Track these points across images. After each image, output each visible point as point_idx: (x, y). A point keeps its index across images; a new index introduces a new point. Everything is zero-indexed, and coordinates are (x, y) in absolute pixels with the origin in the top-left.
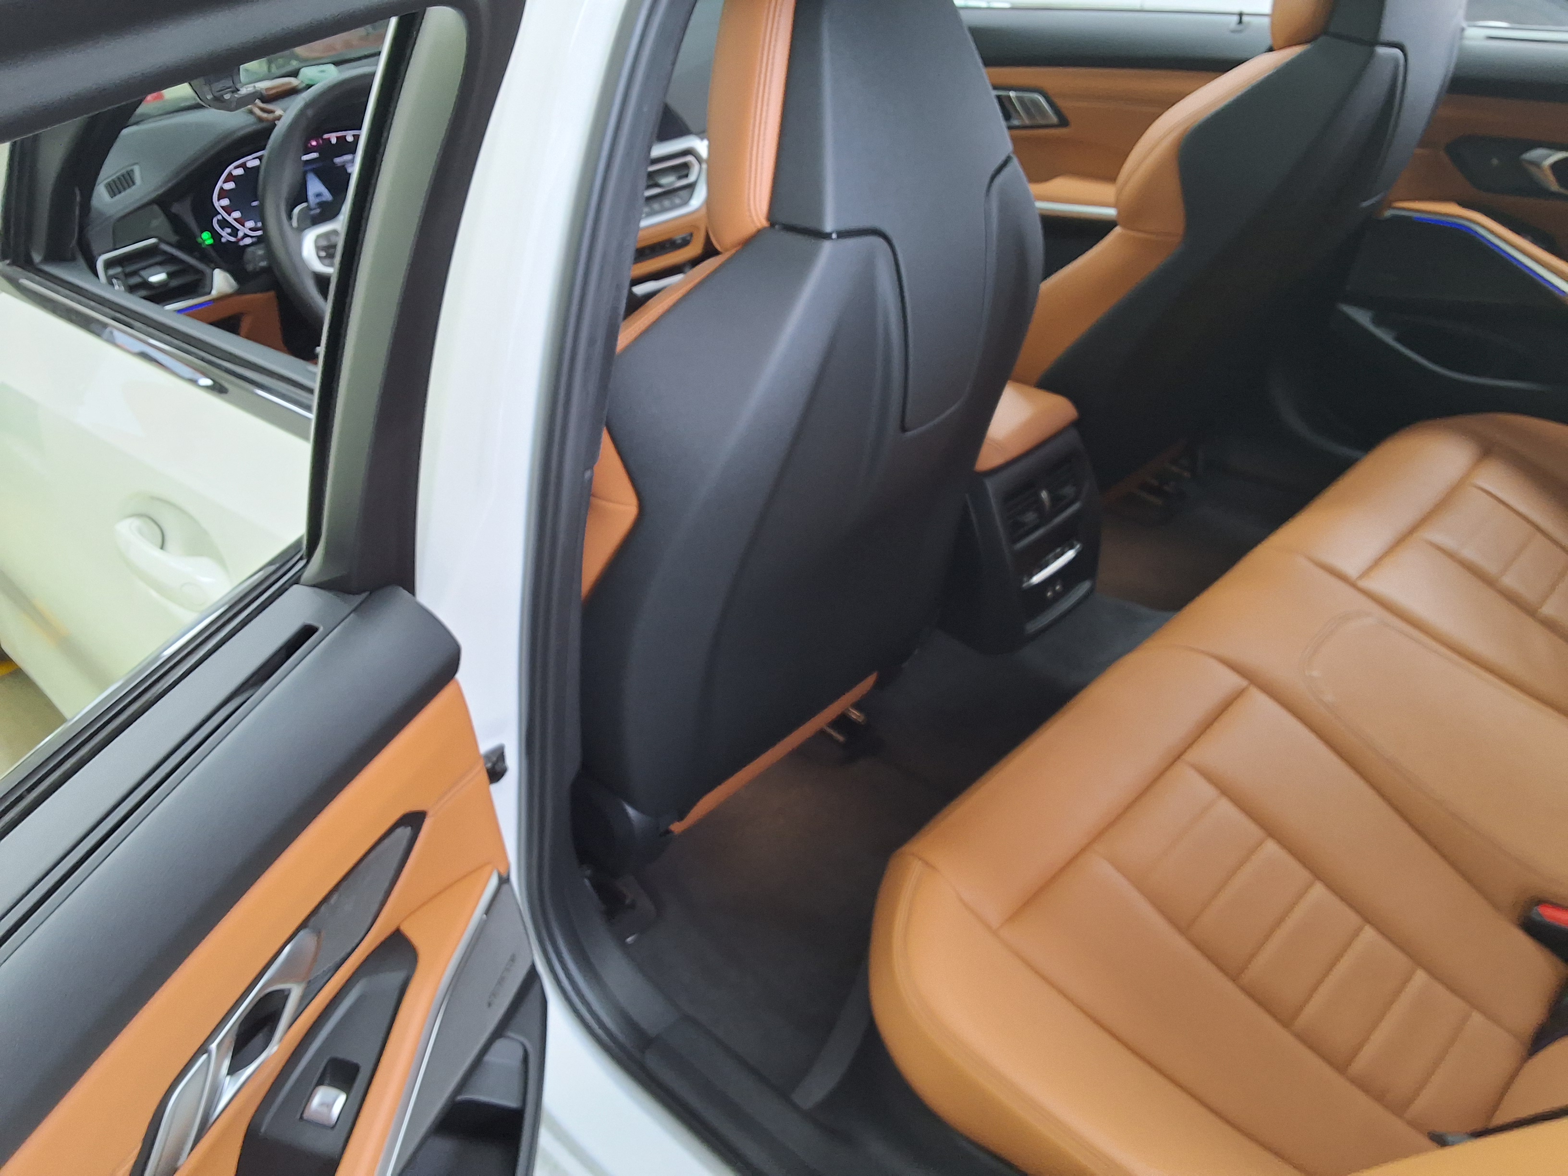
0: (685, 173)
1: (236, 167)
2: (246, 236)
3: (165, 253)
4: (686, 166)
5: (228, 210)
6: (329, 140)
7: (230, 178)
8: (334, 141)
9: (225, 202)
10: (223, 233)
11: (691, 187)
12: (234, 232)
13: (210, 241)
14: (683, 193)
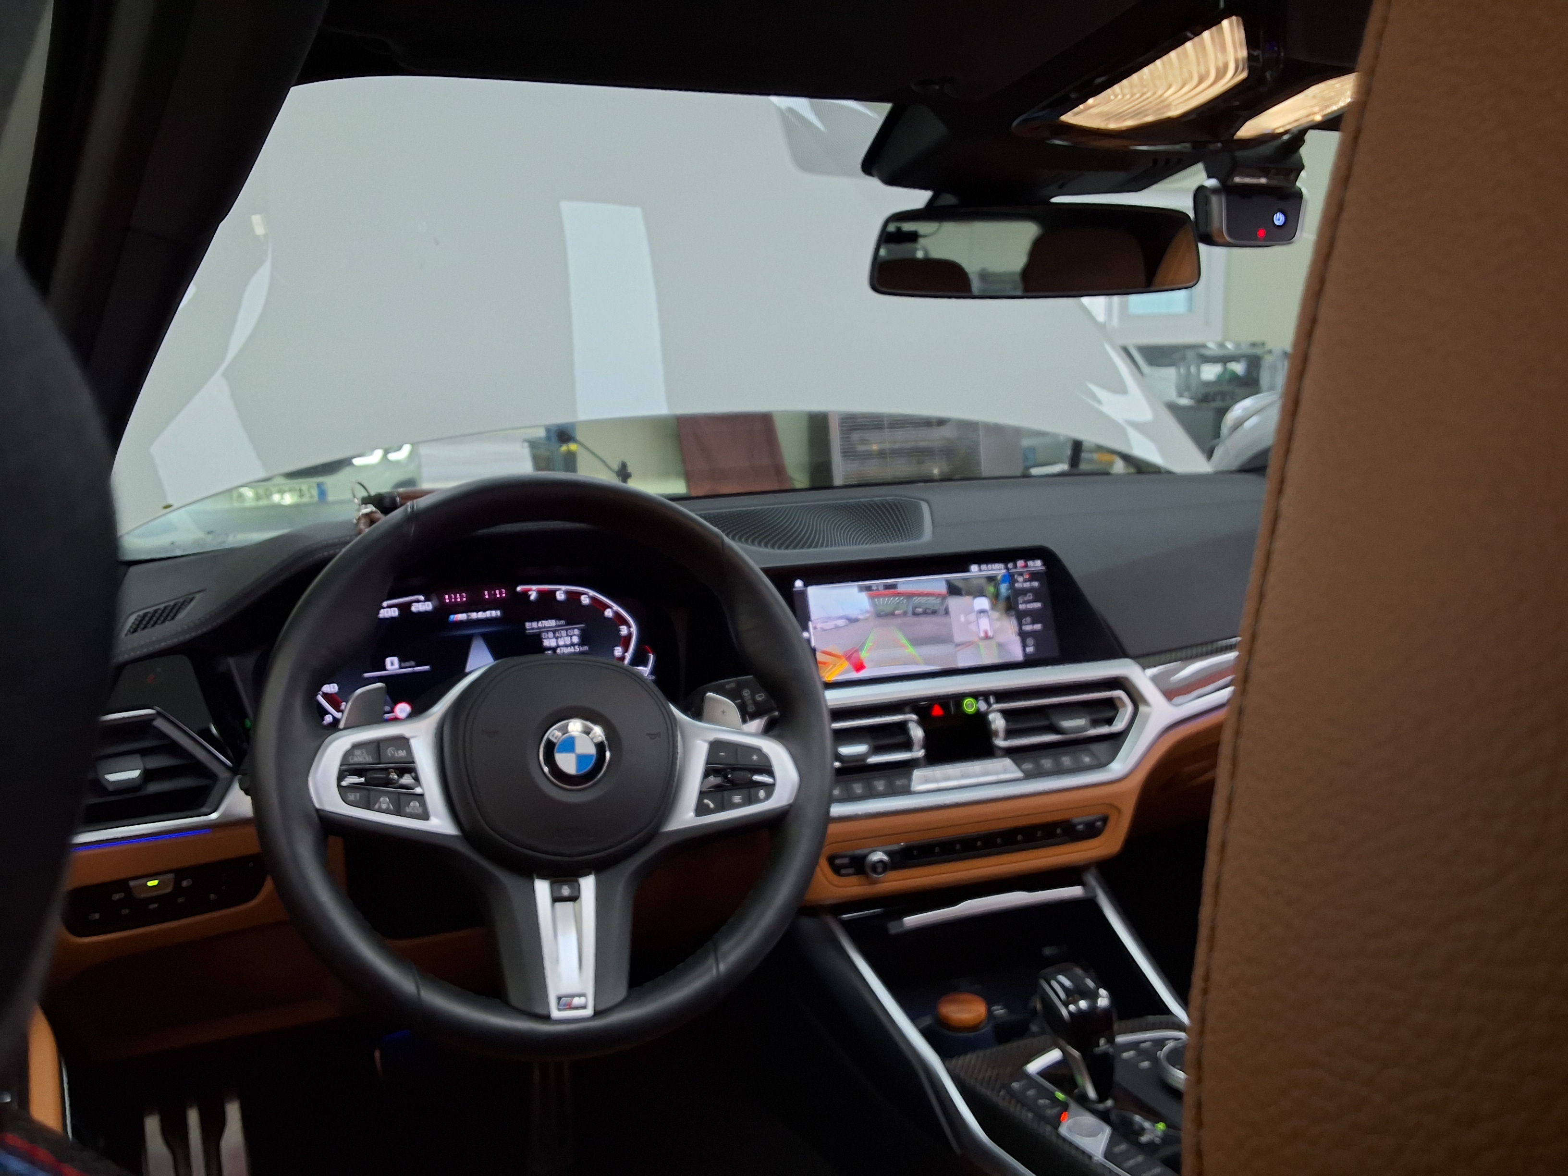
0: (1107, 715)
3: (164, 736)
4: (1111, 705)
6: (525, 594)
8: (533, 596)
11: (1117, 739)
14: (1100, 749)
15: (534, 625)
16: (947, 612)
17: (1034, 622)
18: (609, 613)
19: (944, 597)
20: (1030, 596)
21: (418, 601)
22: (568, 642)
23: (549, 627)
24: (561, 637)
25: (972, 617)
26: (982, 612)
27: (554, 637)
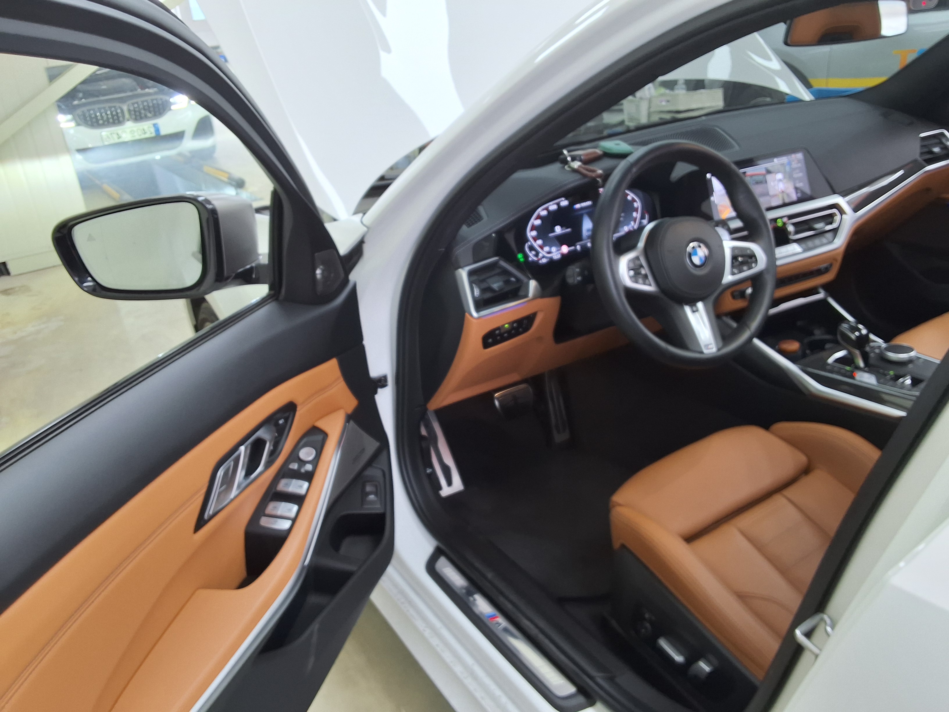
0: (830, 220)
1: (543, 210)
2: (544, 257)
3: (501, 267)
4: (832, 216)
5: (535, 239)
6: (599, 193)
7: (539, 217)
9: (534, 233)
10: (530, 255)
11: (835, 231)
12: (537, 255)
13: (522, 260)
14: (829, 235)
16: (766, 182)
17: (800, 182)
19: (764, 175)
20: (797, 171)
25: (776, 182)
26: (780, 180)
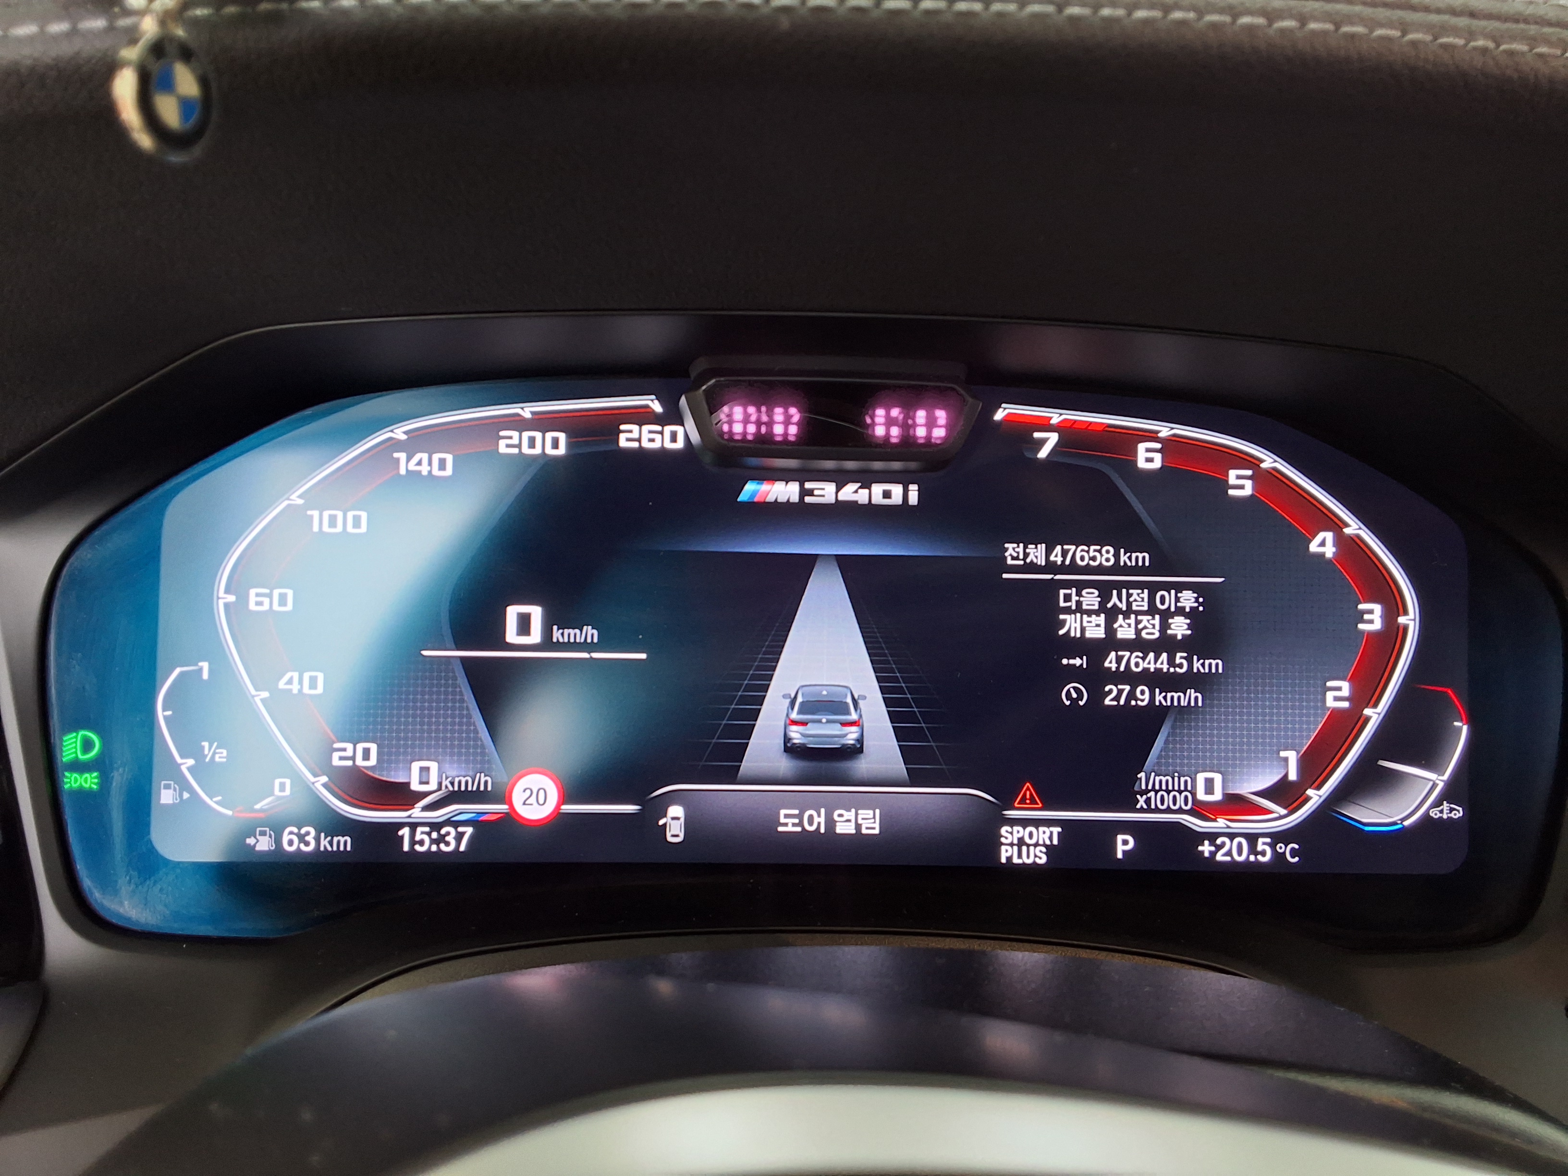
8: (1047, 446)
15: (1037, 554)
18: (1323, 544)
21: (642, 417)
22: (1151, 628)
23: (1087, 570)
24: (1127, 614)
27: (1102, 609)
